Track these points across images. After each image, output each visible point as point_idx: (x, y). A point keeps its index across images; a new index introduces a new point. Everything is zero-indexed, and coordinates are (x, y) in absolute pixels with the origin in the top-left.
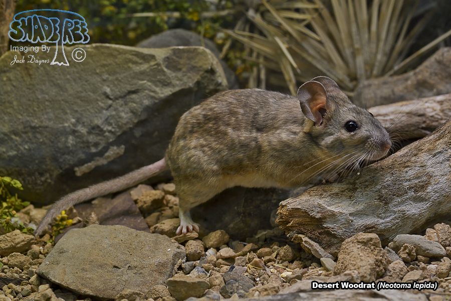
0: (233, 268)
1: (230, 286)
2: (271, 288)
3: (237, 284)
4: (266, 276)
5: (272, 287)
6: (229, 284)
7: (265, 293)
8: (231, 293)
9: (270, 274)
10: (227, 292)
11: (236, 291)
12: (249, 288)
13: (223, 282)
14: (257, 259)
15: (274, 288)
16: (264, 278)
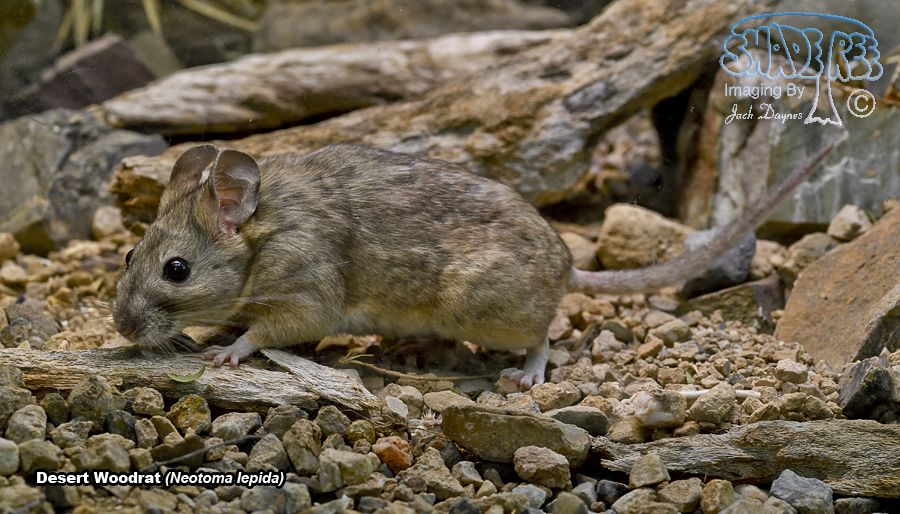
0: (21, 300)
1: (17, 327)
2: (91, 337)
3: (30, 326)
4: (79, 319)
5: (91, 334)
6: (15, 324)
7: (78, 345)
8: (19, 340)
9: (86, 316)
10: (12, 337)
11: (26, 336)
12: (49, 335)
13: (6, 319)
14: (65, 290)
15: (95, 337)
16: (76, 323)
